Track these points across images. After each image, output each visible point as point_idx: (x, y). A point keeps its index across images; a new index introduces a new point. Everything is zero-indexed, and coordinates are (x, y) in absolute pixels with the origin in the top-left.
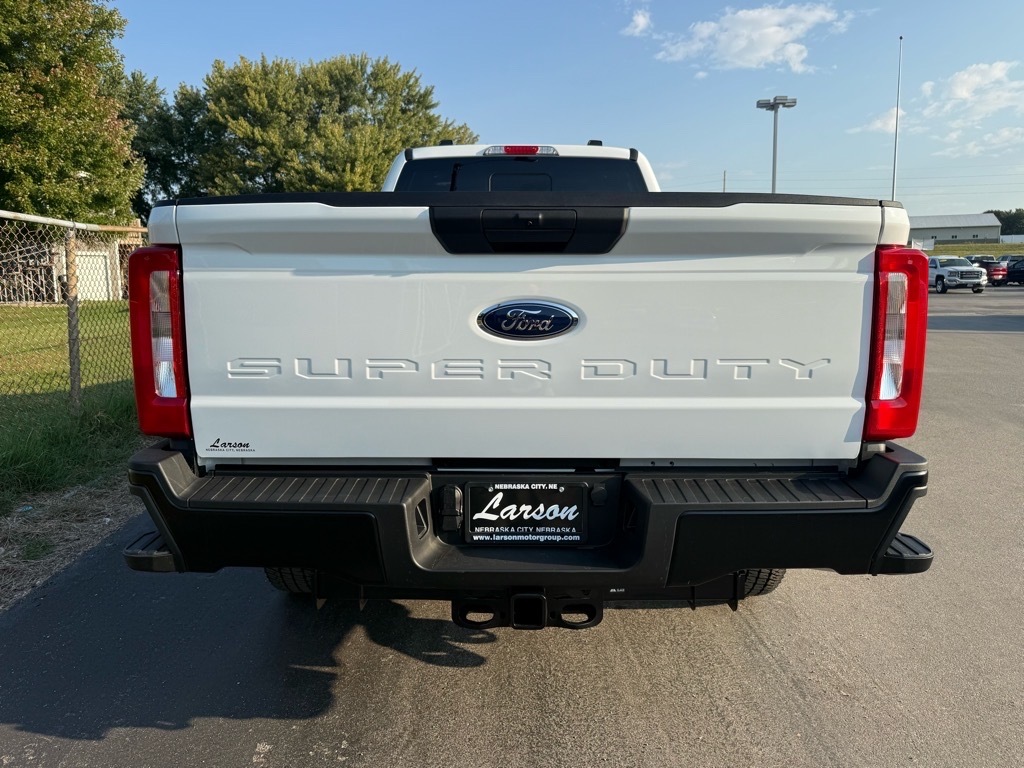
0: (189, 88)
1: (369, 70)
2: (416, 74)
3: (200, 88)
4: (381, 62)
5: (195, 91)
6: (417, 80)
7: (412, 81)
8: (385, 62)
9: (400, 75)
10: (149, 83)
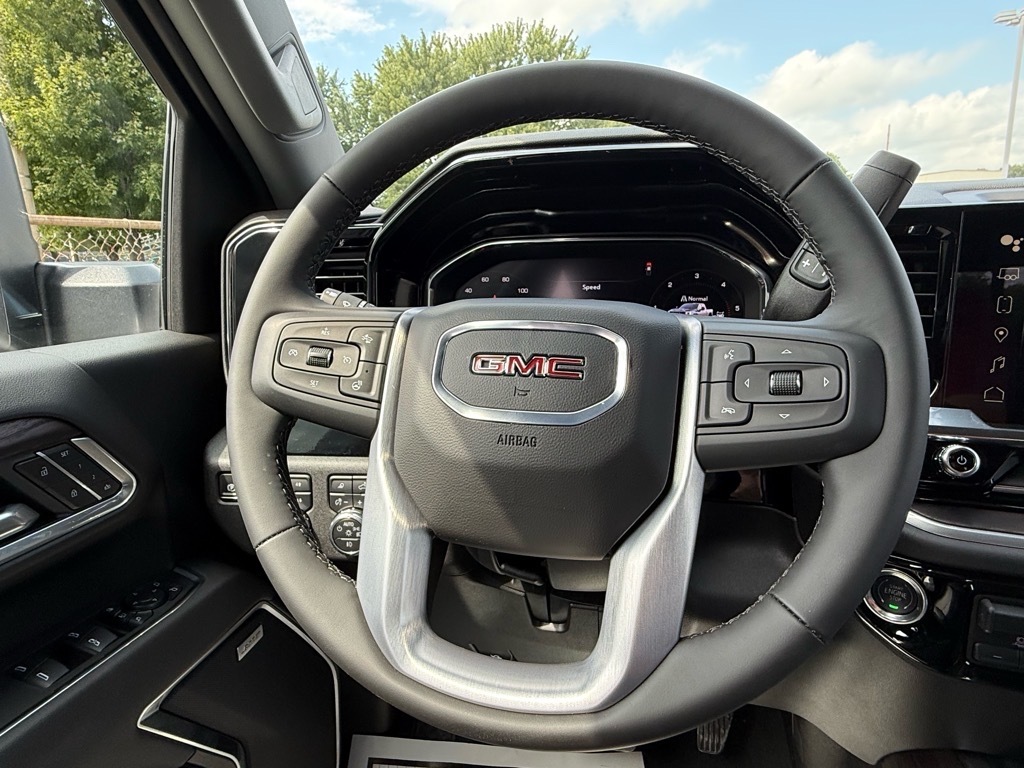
0: (362, 76)
1: (525, 36)
2: (573, 37)
3: (372, 75)
4: (537, 26)
5: (367, 78)
6: (573, 44)
7: (568, 44)
8: (541, 26)
9: (557, 40)
10: (331, 75)
